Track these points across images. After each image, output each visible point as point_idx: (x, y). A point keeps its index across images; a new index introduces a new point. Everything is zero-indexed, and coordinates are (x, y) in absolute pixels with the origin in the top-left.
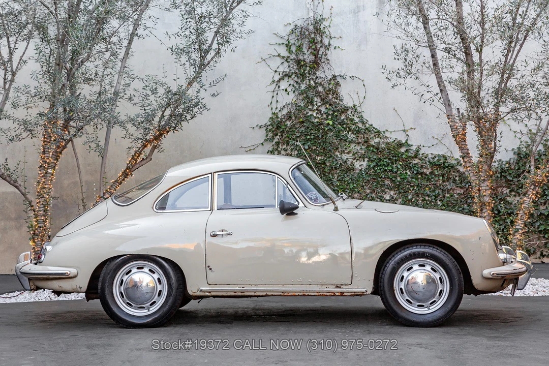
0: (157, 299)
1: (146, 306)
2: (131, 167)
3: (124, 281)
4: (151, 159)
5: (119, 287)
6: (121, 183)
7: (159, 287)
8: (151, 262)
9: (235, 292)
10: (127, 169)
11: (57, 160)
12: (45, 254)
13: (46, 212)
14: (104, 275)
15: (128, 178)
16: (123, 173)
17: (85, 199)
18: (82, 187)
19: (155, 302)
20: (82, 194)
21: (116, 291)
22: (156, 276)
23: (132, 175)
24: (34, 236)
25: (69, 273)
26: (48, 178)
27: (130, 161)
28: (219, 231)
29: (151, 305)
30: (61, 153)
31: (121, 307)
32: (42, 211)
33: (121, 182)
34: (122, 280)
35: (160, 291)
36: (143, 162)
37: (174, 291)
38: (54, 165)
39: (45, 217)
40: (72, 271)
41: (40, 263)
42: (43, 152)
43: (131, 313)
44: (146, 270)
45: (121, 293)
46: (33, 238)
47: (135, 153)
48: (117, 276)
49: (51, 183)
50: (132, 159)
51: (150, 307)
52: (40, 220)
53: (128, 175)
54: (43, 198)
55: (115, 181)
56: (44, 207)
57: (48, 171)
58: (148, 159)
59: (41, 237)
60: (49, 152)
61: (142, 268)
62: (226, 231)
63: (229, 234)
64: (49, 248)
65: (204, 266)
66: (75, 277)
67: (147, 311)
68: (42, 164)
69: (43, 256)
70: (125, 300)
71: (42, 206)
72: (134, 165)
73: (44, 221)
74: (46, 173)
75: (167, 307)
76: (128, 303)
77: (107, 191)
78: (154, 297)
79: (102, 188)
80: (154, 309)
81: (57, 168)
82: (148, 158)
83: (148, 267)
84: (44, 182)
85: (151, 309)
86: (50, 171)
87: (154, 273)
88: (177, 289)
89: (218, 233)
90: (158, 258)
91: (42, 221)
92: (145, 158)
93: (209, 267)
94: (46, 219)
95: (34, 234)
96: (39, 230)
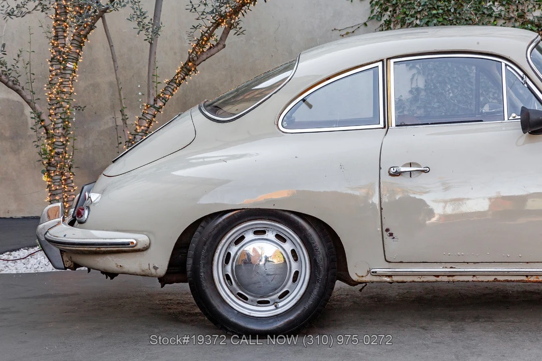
0: (290, 287)
1: (272, 300)
2: (196, 58)
3: (232, 255)
4: (224, 46)
5: (224, 267)
6: (180, 84)
7: (295, 266)
8: (279, 222)
9: (438, 276)
10: (189, 61)
11: (80, 47)
12: (88, 208)
13: (67, 131)
14: (197, 245)
15: (190, 75)
16: (182, 68)
17: (125, 110)
18: (120, 90)
19: (287, 293)
20: (121, 101)
21: (218, 274)
22: (288, 246)
23: (195, 70)
24: (49, 168)
25: (135, 242)
26: (68, 76)
27: (194, 49)
28: (404, 166)
29: (281, 297)
30: (86, 37)
31: (228, 301)
32: (61, 129)
33: (179, 81)
34: (229, 254)
35: (297, 273)
36: (213, 51)
37: (323, 273)
38: (76, 56)
39: (65, 137)
40: (140, 239)
41: (81, 223)
42: (55, 36)
43: (246, 312)
44: (271, 235)
45: (228, 277)
46: (48, 171)
47: (203, 35)
48: (220, 247)
49: (72, 84)
50: (197, 45)
51: (278, 300)
52: (57, 143)
53: (190, 71)
54: (61, 109)
55: (172, 81)
56: (64, 122)
57: (68, 65)
58: (220, 46)
59: (60, 168)
60: (65, 37)
61: (264, 232)
62: (417, 165)
63: (423, 171)
64: (94, 197)
65: (379, 229)
66: (145, 249)
67: (273, 307)
68: (55, 56)
69: (86, 212)
70: (235, 289)
71: (60, 121)
72: (200, 56)
73: (63, 144)
74: (64, 69)
75: (310, 302)
76: (239, 294)
77: (159, 96)
78: (287, 283)
79: (151, 92)
80: (286, 304)
81: (80, 60)
82: (221, 44)
83: (274, 230)
84: (61, 83)
85: (280, 305)
86: (70, 65)
87: (284, 241)
88: (328, 270)
89: (403, 169)
90: (292, 216)
91: (61, 144)
92: (215, 43)
93: (387, 230)
94: (67, 141)
95: (49, 164)
96: (57, 158)
